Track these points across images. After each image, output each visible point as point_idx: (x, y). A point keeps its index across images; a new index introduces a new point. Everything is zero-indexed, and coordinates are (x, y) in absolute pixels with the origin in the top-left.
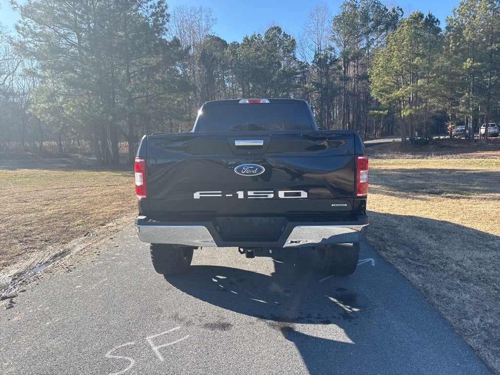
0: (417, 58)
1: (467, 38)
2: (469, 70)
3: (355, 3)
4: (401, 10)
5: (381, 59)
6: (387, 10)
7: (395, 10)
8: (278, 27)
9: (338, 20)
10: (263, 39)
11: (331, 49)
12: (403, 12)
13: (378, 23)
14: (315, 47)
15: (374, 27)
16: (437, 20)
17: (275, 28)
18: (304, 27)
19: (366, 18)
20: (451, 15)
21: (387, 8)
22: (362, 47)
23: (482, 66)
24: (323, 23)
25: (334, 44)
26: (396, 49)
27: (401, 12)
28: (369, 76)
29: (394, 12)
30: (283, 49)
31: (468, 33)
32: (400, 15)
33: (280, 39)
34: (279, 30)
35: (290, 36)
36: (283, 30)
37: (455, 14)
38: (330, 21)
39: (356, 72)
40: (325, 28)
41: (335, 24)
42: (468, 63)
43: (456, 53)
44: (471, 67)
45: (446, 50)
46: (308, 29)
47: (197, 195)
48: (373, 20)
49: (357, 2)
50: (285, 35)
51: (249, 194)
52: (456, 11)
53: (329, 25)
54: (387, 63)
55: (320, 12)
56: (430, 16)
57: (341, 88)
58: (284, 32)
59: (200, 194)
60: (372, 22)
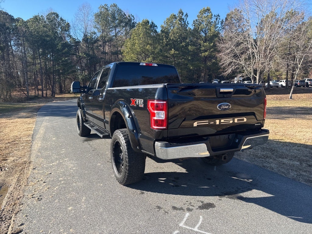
0: (148, 46)
1: (171, 38)
2: (173, 55)
3: (107, 7)
4: (133, 16)
5: (129, 44)
6: (126, 15)
7: (130, 16)
8: (56, 13)
9: (98, 16)
10: (45, 19)
11: (95, 33)
12: (134, 18)
13: (121, 22)
14: (83, 30)
15: (119, 24)
16: (156, 25)
17: (54, 14)
18: (75, 16)
19: (114, 17)
20: (163, 25)
21: (125, 14)
22: (112, 35)
23: (179, 54)
24: (88, 16)
25: (96, 31)
26: (137, 39)
27: (133, 18)
28: (123, 53)
29: (130, 17)
30: (61, 28)
31: (172, 35)
32: (133, 19)
33: (58, 22)
34: (57, 16)
35: (65, 21)
36: (60, 16)
37: (165, 24)
38: (93, 15)
39: (110, 50)
40: (89, 19)
41: (96, 18)
42: (173, 51)
43: (167, 45)
44: (174, 53)
45: (162, 43)
46: (78, 18)
47: (195, 124)
48: (118, 19)
49: (108, 7)
50: (61, 19)
51: (222, 122)
52: (165, 23)
53: (92, 18)
54: (132, 46)
55: (85, 8)
56: (153, 23)
57: (102, 58)
58: (61, 18)
59: (197, 123)
60: (118, 21)
